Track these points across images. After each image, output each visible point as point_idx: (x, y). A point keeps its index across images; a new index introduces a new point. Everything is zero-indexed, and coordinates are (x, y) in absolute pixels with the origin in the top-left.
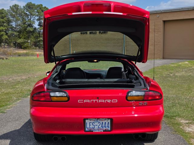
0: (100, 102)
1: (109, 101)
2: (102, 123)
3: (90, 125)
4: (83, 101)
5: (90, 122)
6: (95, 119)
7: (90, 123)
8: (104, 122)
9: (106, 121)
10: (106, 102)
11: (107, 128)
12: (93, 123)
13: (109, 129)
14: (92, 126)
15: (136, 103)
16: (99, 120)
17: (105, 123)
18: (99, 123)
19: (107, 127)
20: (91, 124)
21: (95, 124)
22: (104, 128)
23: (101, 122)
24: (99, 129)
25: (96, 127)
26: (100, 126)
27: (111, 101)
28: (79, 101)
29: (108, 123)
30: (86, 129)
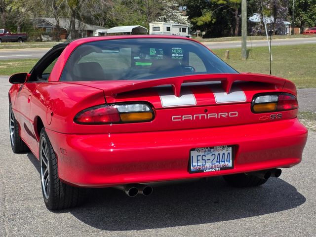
0: (210, 118)
1: (224, 115)
2: (219, 154)
3: (198, 160)
4: (181, 118)
5: (198, 154)
6: (207, 148)
7: (197, 156)
8: (221, 153)
9: (224, 151)
10: (219, 117)
12: (204, 157)
13: (230, 164)
14: (201, 162)
16: (212, 150)
17: (224, 154)
18: (214, 156)
19: (226, 162)
20: (200, 158)
21: (206, 158)
22: (222, 164)
23: (216, 153)
24: (213, 165)
25: (208, 163)
26: (215, 161)
28: (174, 119)
29: (229, 153)
30: (192, 168)
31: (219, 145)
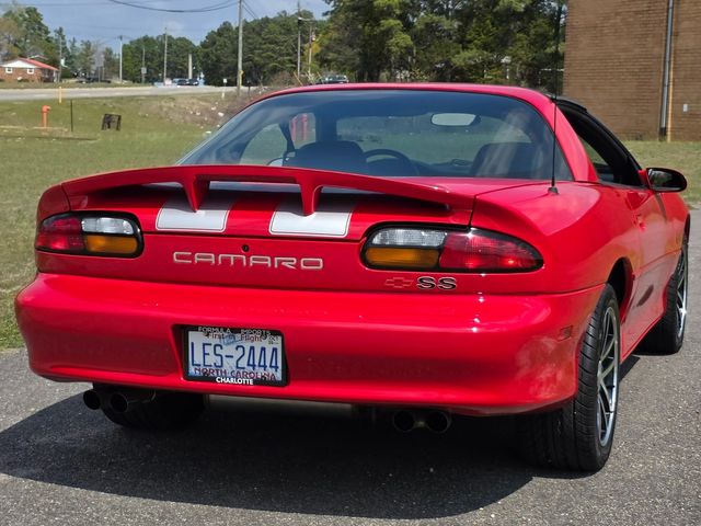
0: (254, 265)
1: (289, 263)
2: (252, 348)
3: (205, 354)
4: (192, 258)
5: (207, 340)
6: (225, 330)
7: (204, 345)
8: (258, 346)
9: (265, 343)
10: (276, 266)
11: (271, 371)
12: (218, 348)
13: (279, 376)
14: (212, 360)
15: (406, 277)
16: (238, 336)
17: (263, 349)
18: (240, 350)
20: (209, 349)
21: (223, 353)
22: (260, 372)
23: (247, 346)
24: (241, 371)
25: (229, 365)
26: (244, 363)
27: (298, 265)
28: (179, 257)
29: (275, 350)
30: (192, 370)
31: (253, 328)
